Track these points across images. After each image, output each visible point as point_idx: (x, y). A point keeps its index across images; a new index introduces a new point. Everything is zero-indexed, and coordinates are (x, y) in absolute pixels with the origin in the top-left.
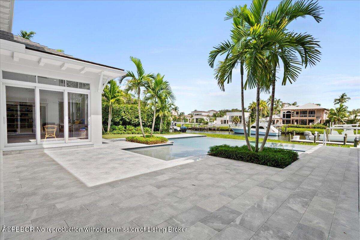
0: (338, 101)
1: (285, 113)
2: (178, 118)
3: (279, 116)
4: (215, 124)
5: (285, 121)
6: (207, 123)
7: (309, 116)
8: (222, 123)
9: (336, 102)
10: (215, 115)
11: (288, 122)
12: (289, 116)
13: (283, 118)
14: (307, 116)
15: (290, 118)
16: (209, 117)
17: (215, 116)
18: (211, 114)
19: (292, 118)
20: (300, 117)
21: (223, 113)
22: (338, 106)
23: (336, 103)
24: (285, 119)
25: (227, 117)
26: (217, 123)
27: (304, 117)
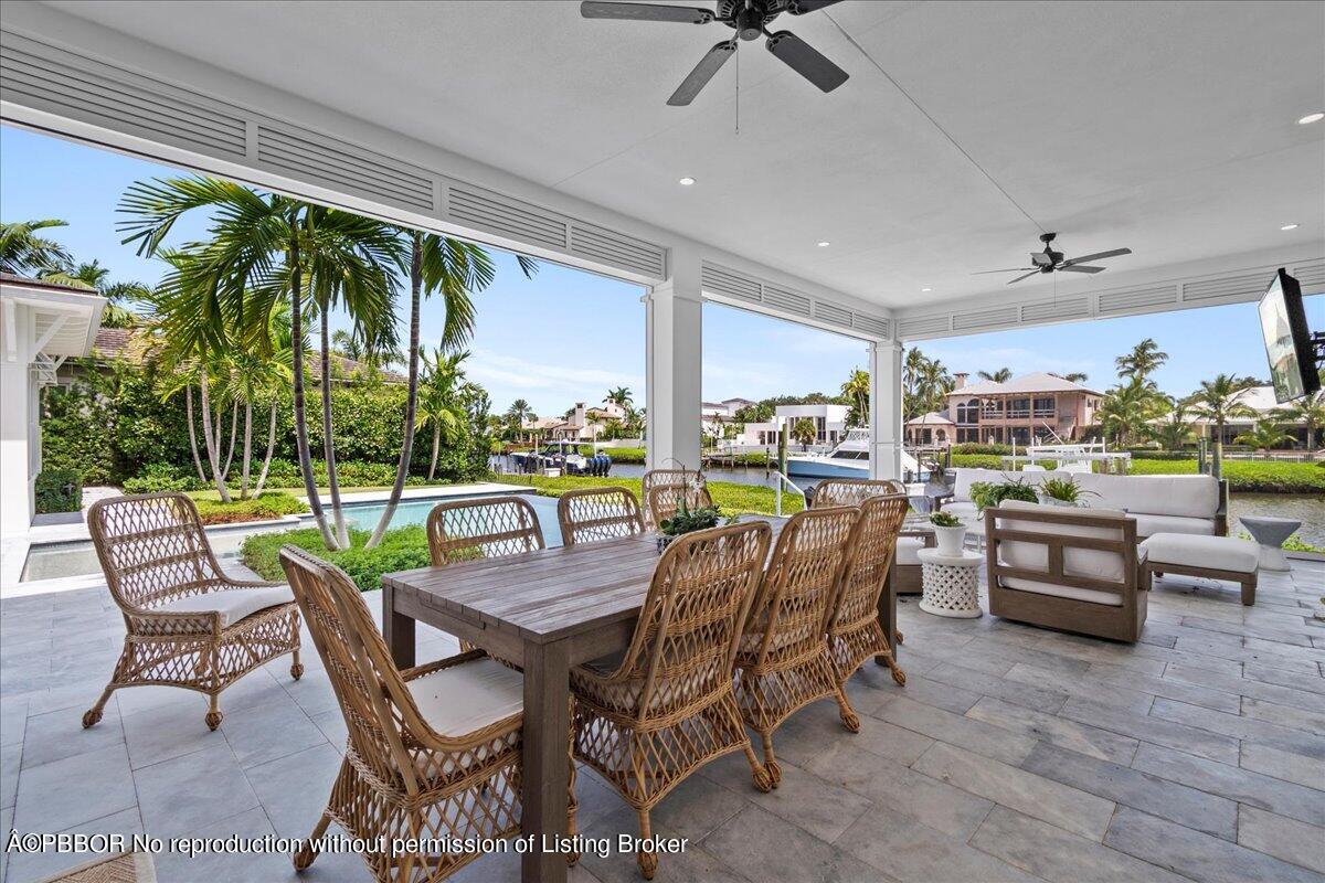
0: (1131, 365)
1: (963, 405)
2: (624, 426)
3: (947, 417)
4: (740, 444)
5: (966, 433)
6: (713, 443)
7: (1036, 416)
8: (763, 442)
9: (1125, 369)
10: (743, 416)
11: (973, 435)
12: (973, 416)
13: (959, 421)
14: (1028, 417)
15: (977, 422)
16: (721, 421)
17: (741, 418)
18: (730, 412)
19: (982, 422)
20: (1009, 417)
21: (767, 409)
22: (1127, 382)
23: (1125, 372)
24: (966, 424)
25: (778, 422)
26: (748, 441)
27: (1021, 417)
